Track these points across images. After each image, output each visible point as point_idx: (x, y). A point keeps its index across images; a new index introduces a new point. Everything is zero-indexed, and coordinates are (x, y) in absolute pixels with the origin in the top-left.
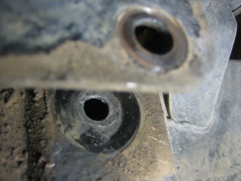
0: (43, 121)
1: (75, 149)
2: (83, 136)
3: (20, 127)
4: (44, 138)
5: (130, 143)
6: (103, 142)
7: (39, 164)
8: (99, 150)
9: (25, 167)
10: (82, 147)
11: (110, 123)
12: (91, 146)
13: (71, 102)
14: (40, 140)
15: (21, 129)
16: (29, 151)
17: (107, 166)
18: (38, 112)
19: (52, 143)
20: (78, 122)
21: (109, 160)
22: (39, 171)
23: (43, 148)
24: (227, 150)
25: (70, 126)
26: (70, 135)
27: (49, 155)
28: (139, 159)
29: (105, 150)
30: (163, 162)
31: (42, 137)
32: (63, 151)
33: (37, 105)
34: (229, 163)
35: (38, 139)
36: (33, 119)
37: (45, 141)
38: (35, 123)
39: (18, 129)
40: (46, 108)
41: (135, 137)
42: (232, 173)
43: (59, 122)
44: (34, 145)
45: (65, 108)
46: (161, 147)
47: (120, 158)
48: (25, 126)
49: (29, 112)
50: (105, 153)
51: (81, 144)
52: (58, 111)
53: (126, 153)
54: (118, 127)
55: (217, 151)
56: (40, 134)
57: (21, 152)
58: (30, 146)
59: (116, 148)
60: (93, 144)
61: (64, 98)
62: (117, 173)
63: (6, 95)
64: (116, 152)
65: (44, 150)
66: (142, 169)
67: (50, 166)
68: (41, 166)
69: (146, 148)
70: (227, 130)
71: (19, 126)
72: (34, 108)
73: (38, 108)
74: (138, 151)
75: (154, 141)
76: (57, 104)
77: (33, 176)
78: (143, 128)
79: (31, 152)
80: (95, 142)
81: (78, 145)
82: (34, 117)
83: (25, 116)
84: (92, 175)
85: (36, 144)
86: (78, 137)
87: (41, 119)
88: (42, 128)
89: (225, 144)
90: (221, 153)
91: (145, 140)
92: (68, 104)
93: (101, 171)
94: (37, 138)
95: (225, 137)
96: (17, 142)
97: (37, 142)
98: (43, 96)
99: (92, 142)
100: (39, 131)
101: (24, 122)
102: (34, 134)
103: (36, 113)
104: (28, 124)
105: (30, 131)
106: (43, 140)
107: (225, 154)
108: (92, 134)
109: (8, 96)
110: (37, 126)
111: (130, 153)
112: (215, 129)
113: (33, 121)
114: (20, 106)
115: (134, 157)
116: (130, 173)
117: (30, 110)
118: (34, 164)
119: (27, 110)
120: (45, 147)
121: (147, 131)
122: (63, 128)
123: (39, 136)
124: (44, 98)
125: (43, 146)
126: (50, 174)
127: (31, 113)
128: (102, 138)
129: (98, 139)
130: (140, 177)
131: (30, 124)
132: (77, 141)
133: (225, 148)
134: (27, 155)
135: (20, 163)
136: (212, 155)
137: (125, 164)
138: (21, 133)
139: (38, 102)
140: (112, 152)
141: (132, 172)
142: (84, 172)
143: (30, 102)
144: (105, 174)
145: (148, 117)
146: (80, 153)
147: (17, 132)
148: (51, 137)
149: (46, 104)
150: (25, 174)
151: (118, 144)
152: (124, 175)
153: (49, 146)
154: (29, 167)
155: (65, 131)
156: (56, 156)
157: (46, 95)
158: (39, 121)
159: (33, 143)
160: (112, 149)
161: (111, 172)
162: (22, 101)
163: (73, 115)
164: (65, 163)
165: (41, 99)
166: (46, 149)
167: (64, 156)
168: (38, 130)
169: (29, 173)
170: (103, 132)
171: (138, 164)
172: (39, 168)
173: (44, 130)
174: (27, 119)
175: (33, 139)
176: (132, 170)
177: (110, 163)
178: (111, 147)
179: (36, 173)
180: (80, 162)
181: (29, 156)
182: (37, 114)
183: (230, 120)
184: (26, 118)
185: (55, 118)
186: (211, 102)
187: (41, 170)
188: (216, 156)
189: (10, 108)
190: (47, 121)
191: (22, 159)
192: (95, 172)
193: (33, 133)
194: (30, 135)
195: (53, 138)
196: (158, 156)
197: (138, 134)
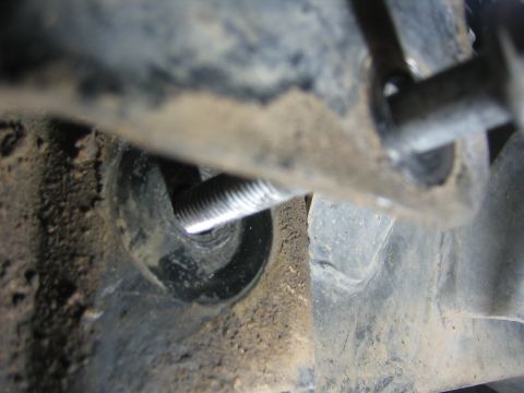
0: (89, 214)
1: (148, 286)
2: (165, 261)
3: (26, 217)
4: (85, 251)
5: (249, 292)
6: (200, 280)
7: (66, 307)
8: (192, 295)
9: (28, 307)
10: (160, 284)
11: (217, 243)
12: (178, 284)
13: (150, 184)
14: (74, 256)
15: (30, 220)
16: (42, 275)
17: (202, 332)
18: (77, 191)
19: (102, 266)
20: (158, 229)
21: (206, 319)
22: (65, 322)
23: (80, 274)
24: (386, 329)
25: (142, 236)
26: (140, 256)
27: (94, 291)
28: (261, 326)
29: (203, 297)
30: (299, 339)
31: (83, 248)
32: (122, 288)
33: (79, 175)
34: (385, 356)
35: (71, 251)
36: (63, 204)
37: (87, 258)
38: (65, 214)
39: (22, 220)
40: (99, 188)
41: (259, 279)
42: (386, 374)
43: (122, 223)
44: (58, 262)
45: (137, 194)
46: (299, 308)
47: (228, 318)
48: (39, 215)
49: (53, 186)
50: (202, 303)
51: (160, 278)
52: (123, 200)
53: (239, 309)
54: (231, 254)
55: (369, 329)
56: (75, 240)
57: (23, 273)
58: (47, 263)
59: (224, 297)
60: (181, 282)
61: (136, 172)
62: (220, 348)
63: (8, 137)
64: (223, 305)
65: (82, 277)
66: (264, 346)
67: (92, 316)
68: (72, 312)
69: (275, 306)
70: (391, 292)
71: (24, 214)
72: (68, 180)
73: (78, 182)
74: (261, 311)
75: (290, 294)
76: (121, 183)
77: (48, 331)
78: (275, 265)
79: (47, 277)
80: (185, 278)
81: (155, 279)
82: (65, 201)
83: (41, 193)
84: (174, 345)
85: (64, 262)
86: (155, 262)
87: (84, 209)
88: (84, 230)
89: (385, 317)
90: (375, 334)
91: (275, 291)
92: (143, 186)
93: (190, 340)
94: (68, 248)
95: (385, 305)
96: (16, 249)
97: (67, 258)
98: (94, 158)
99: (181, 278)
100: (74, 234)
101: (38, 207)
102: (61, 239)
103: (72, 191)
104: (47, 214)
105: (51, 230)
106: (84, 256)
107: (381, 337)
108: (183, 260)
109: (12, 139)
110: (71, 221)
111: (247, 311)
112: (373, 287)
113: (61, 210)
114: (32, 167)
115: (253, 320)
116: (242, 351)
117: (55, 181)
118: (54, 306)
119: (48, 181)
120: (85, 272)
121: (281, 273)
122: (127, 238)
123: (72, 244)
124: (97, 165)
125: (81, 268)
126: (92, 332)
127: (57, 190)
128: (199, 272)
129: (192, 272)
130: (258, 361)
131: (52, 214)
132: (153, 269)
133: (382, 326)
134: (36, 282)
135: (17, 298)
136: (360, 335)
137: (236, 333)
138: (28, 230)
139: (81, 171)
140: (216, 303)
141: (245, 350)
142: (160, 338)
143: (59, 164)
144: (198, 348)
145: (285, 245)
146: (156, 296)
147: (19, 225)
148: (102, 254)
149: (98, 178)
150: (25, 323)
151: (227, 289)
152: (232, 354)
153: (95, 270)
154: (37, 309)
155: (132, 244)
156: (109, 296)
157: (102, 158)
158: (77, 211)
159: (55, 259)
160: (216, 298)
161: (209, 345)
162: (37, 159)
163: (151, 212)
164: (124, 313)
165: (87, 164)
166: (88, 277)
167: (125, 298)
168: (72, 231)
169: (37, 323)
170: (203, 261)
171: (258, 336)
172: (65, 316)
173: (88, 233)
174: (46, 202)
175: (57, 248)
176: (246, 345)
177: (209, 326)
178: (214, 294)
179: (55, 326)
180: (153, 315)
181: (41, 287)
182: (74, 195)
183: (399, 274)
184: (43, 200)
185: (116, 211)
186: (378, 234)
187: (70, 322)
188: (367, 338)
189: (10, 169)
190: (97, 215)
191: (22, 290)
192: (179, 341)
193: (58, 237)
194: (51, 239)
195: (106, 255)
196: (293, 325)
197: (264, 275)
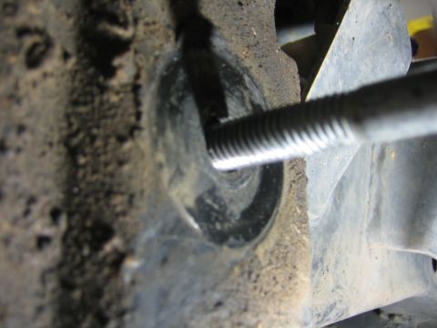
0: (128, 145)
1: (186, 230)
2: (200, 200)
3: (51, 144)
4: (123, 188)
5: (268, 231)
6: (229, 221)
7: (101, 254)
8: (220, 238)
9: (54, 252)
10: (196, 226)
11: (242, 182)
12: (211, 226)
13: (186, 114)
14: (109, 193)
15: (55, 148)
16: (70, 215)
17: (232, 277)
18: (114, 116)
19: (143, 206)
20: (193, 165)
21: (234, 263)
22: (100, 271)
23: (117, 215)
24: (333, 261)
25: (179, 173)
26: (178, 195)
27: (134, 236)
28: (277, 268)
29: (232, 240)
30: (304, 279)
31: (120, 185)
32: (162, 232)
33: (114, 99)
34: (331, 285)
35: (107, 188)
36: (95, 131)
37: (126, 198)
38: (99, 143)
39: (47, 148)
40: (138, 116)
41: (274, 220)
42: (332, 301)
43: (161, 157)
44: (91, 200)
45: (174, 125)
46: (303, 249)
47: (252, 261)
48: (66, 142)
49: (82, 109)
50: (232, 246)
51: (197, 220)
52: (161, 130)
53: (260, 251)
54: (253, 194)
55: (322, 260)
56: (112, 175)
57: (48, 210)
58: (77, 200)
59: (248, 239)
60: (213, 223)
61: (173, 100)
62: (245, 293)
63: (35, 45)
64: (248, 247)
65: (121, 219)
66: (278, 288)
67: (132, 264)
68: (110, 260)
69: (286, 247)
70: (337, 226)
71: (49, 140)
72: (102, 103)
73: (113, 106)
74: (277, 252)
75: (297, 234)
76: (160, 111)
77: (79, 281)
78: (286, 205)
79: (77, 217)
80: (217, 219)
81: (191, 221)
82: (98, 127)
83: (68, 116)
84: (209, 293)
85: (97, 200)
86: (191, 202)
87: (122, 139)
88: (121, 163)
89: (333, 249)
90: (325, 264)
91: (287, 232)
92: (179, 117)
93: (222, 286)
94: (103, 184)
95: (333, 239)
96: (40, 181)
97: (101, 195)
98: (131, 80)
99: (213, 219)
100: (110, 168)
101: (65, 133)
102: (94, 172)
103: (105, 117)
104: (75, 141)
105: (82, 160)
106: (122, 194)
107: (329, 268)
108: (215, 199)
109: (41, 49)
110: (105, 153)
111: (266, 251)
112: (325, 222)
113: (93, 138)
114: (58, 85)
115: (270, 263)
116: (263, 295)
117: (85, 104)
118: (86, 251)
119: (75, 103)
120: (124, 213)
121: (291, 213)
122: (166, 174)
123: (108, 180)
124: (136, 88)
125: (119, 209)
126: (133, 283)
127: (88, 113)
128: (228, 212)
129: (222, 215)
130: (274, 303)
131: (82, 143)
132: (190, 211)
133: (331, 257)
134: (63, 222)
135: (42, 241)
136: (315, 266)
137: (258, 276)
138: (53, 161)
139: (117, 93)
140: (242, 245)
141: (266, 293)
142: (198, 287)
143: (90, 84)
144: (229, 293)
145: (294, 185)
146: (192, 240)
147: (43, 154)
148: (142, 192)
149: (138, 103)
150: (50, 270)
151: (250, 230)
152: (255, 299)
153: (134, 212)
154: (65, 254)
155: (171, 181)
156: (149, 242)
157: (142, 81)
158: (113, 140)
159: (87, 196)
160: (242, 240)
161: (237, 291)
162: (63, 75)
163: (187, 147)
164: (164, 261)
165: (124, 86)
166: (128, 219)
167: (165, 243)
168: (106, 164)
169: (65, 270)
170: (231, 201)
171: (274, 278)
172: (101, 264)
173: (126, 168)
174: (75, 128)
175: (89, 183)
176: (265, 288)
177: (237, 270)
178: (241, 236)
179: (88, 276)
180: (191, 261)
181: (70, 228)
182: (109, 121)
183: (342, 210)
184: (70, 125)
185: (155, 142)
187: (106, 271)
188: (320, 269)
189: (35, 84)
190: (137, 147)
191: (48, 231)
192: (213, 288)
193: (89, 169)
194: (81, 173)
195: (147, 192)
196: (299, 266)
197: (278, 215)
